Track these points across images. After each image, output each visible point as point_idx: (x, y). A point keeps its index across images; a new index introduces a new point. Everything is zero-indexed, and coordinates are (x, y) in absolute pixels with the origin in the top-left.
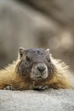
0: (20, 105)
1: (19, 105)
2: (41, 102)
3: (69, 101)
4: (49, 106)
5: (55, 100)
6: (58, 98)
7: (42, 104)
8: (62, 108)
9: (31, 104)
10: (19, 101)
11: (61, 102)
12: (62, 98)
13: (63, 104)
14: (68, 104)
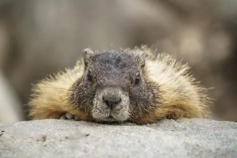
0: (96, 147)
1: (93, 148)
2: (139, 142)
3: (200, 140)
4: (158, 149)
5: (170, 138)
6: (178, 135)
7: (143, 146)
8: (185, 154)
9: (119, 146)
10: (94, 139)
11: (184, 142)
12: (186, 135)
13: (187, 146)
14: (198, 146)
